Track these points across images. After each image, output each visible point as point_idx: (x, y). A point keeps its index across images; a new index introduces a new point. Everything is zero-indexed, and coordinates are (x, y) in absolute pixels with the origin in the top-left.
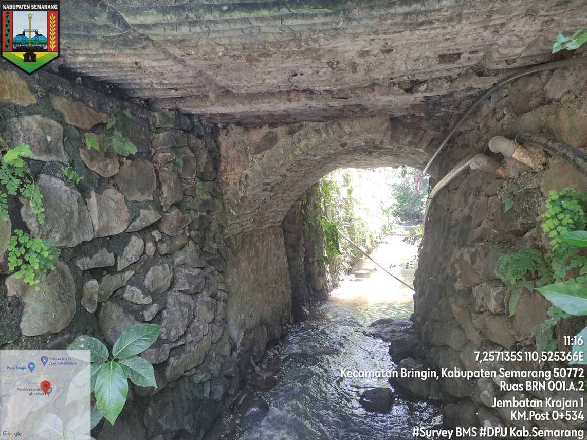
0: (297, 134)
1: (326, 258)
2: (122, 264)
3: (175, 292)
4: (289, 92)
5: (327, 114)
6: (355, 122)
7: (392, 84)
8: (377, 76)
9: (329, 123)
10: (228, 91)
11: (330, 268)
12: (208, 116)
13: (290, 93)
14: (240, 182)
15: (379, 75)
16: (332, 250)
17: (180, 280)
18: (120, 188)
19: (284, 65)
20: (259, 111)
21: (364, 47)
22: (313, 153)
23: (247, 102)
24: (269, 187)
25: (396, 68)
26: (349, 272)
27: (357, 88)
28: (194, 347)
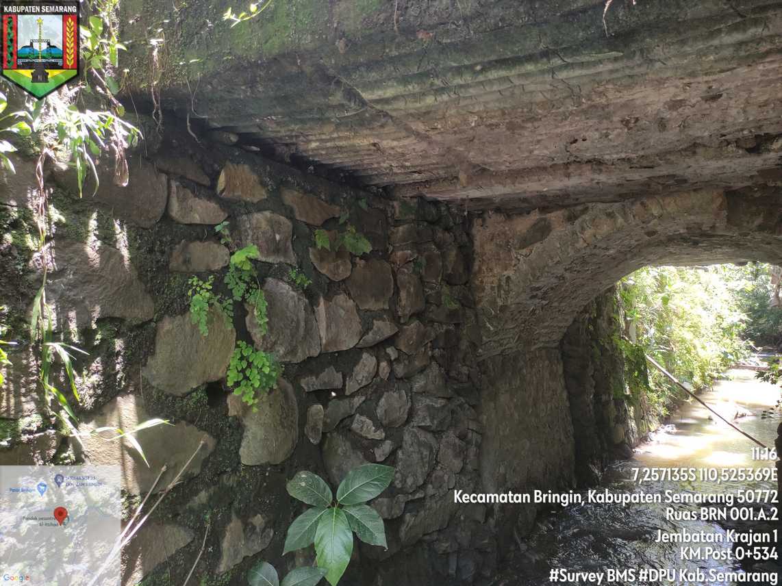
0: (580, 219)
1: (627, 397)
2: (351, 387)
3: (413, 427)
4: (567, 165)
5: (624, 191)
6: (668, 200)
7: (724, 142)
8: (699, 134)
9: (627, 203)
10: (484, 170)
11: (635, 412)
12: (459, 202)
13: (570, 165)
14: (500, 286)
15: (702, 131)
16: (637, 384)
17: (419, 413)
18: (352, 293)
19: (559, 131)
20: (525, 192)
21: (675, 95)
22: (605, 246)
23: (509, 181)
24: (539, 293)
25: (730, 120)
26: (665, 420)
27: (670, 152)
28: (436, 502)
